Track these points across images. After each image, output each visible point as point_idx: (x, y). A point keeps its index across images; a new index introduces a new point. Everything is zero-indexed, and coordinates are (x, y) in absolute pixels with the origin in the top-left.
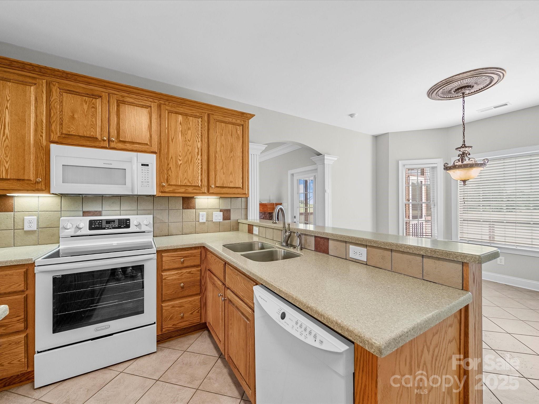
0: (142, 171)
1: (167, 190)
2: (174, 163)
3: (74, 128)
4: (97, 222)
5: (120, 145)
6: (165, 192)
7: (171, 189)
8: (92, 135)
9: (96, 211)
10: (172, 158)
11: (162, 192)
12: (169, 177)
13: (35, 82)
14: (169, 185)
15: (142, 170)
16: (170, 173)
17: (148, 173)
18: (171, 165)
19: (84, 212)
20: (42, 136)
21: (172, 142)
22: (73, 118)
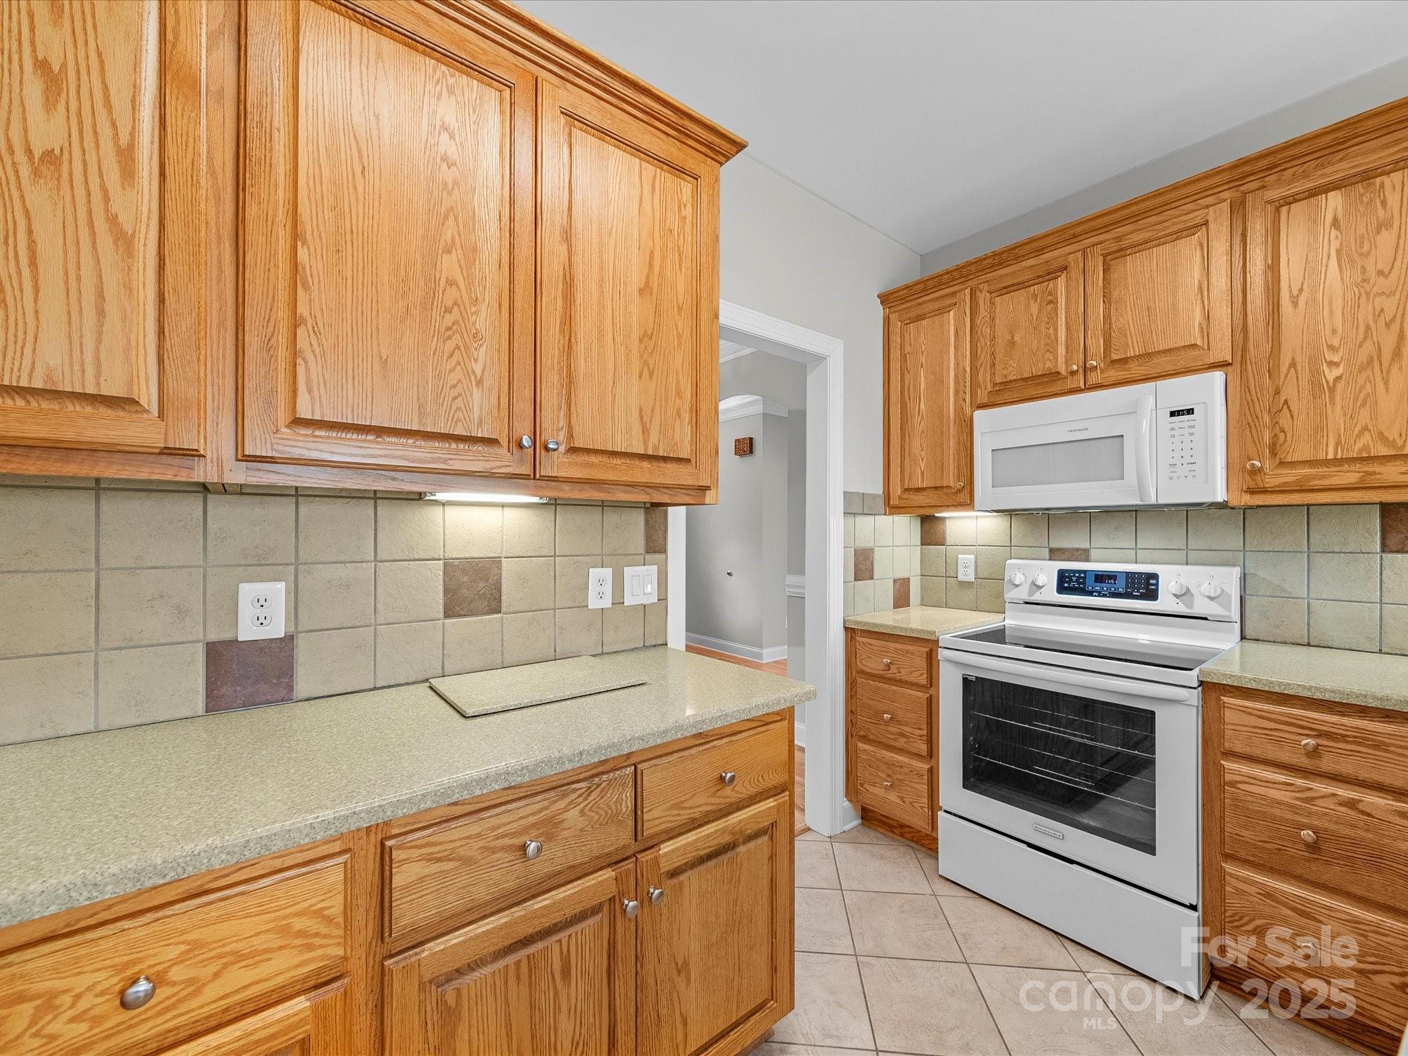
0: (1173, 432)
1: (1271, 482)
2: (1304, 382)
3: (1014, 365)
4: (1074, 576)
5: (1113, 374)
6: (1264, 491)
7: (1290, 476)
8: (1049, 369)
9: (1077, 550)
10: (1293, 365)
11: (1252, 492)
12: (1282, 436)
13: (955, 301)
14: (1282, 464)
15: (1173, 429)
16: (1284, 420)
17: (1192, 434)
18: (1289, 392)
19: (1052, 551)
20: (964, 400)
21: (1295, 304)
22: (1012, 343)
